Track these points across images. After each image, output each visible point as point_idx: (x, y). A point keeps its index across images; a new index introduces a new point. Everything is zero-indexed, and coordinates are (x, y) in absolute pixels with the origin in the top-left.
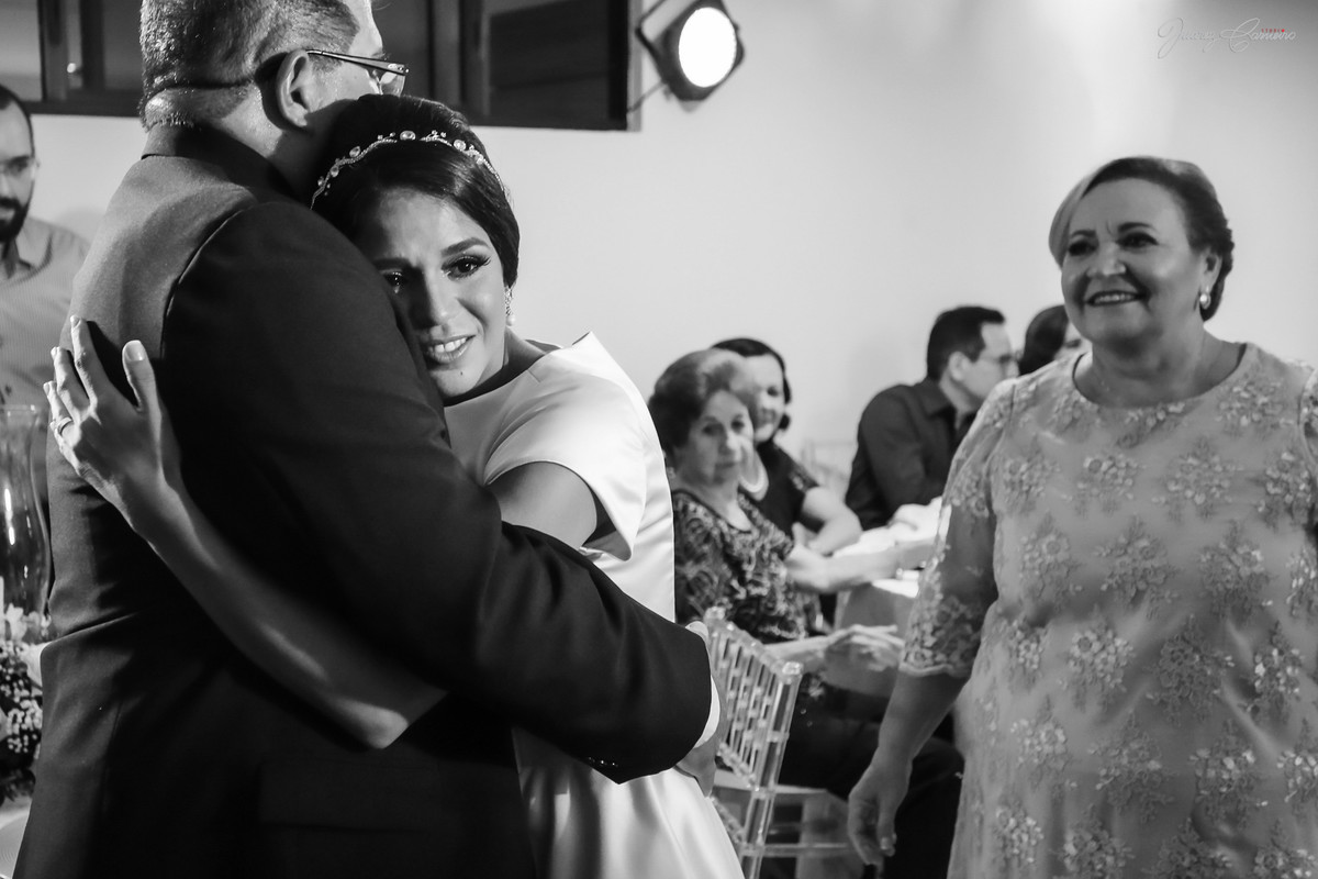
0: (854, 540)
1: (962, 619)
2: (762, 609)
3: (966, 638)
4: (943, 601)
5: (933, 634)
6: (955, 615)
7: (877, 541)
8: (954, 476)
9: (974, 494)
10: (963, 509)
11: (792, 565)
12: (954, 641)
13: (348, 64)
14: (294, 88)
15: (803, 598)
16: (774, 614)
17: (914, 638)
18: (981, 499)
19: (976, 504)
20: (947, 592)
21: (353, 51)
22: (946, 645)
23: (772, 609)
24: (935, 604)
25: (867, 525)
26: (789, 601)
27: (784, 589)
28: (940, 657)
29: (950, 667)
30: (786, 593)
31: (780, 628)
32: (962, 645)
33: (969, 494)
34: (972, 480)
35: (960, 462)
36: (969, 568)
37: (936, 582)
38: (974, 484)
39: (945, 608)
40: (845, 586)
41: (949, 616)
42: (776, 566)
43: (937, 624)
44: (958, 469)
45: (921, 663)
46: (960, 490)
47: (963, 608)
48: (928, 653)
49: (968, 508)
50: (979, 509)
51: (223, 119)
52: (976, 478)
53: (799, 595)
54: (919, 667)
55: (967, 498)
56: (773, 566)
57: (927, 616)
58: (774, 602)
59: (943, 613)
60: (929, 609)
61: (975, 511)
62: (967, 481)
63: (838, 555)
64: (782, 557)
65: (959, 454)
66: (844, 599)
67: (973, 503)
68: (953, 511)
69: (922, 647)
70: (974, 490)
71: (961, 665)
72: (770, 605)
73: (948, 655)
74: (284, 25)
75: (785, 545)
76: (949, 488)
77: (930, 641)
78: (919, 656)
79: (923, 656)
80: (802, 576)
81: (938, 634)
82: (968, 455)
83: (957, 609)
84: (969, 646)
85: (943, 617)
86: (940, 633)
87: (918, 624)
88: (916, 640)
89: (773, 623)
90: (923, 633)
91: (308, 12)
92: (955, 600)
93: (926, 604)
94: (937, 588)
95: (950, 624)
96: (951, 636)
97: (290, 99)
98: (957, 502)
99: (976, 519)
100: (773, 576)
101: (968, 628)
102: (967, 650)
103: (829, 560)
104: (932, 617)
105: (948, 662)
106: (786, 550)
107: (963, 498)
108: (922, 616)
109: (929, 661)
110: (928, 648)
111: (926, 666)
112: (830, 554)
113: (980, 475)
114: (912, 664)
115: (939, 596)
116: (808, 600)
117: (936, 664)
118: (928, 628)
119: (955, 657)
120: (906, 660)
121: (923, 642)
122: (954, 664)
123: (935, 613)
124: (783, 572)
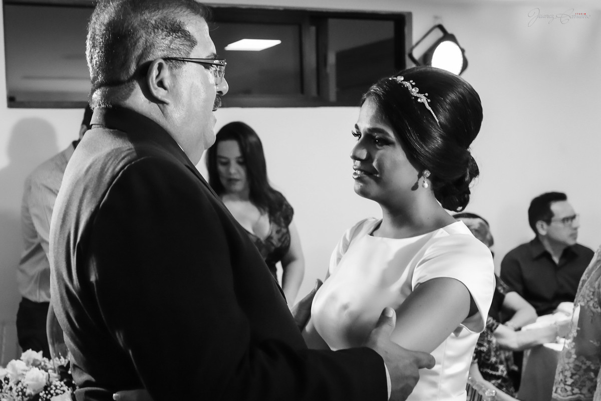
0: (533, 321)
1: (588, 369)
2: (482, 359)
3: (591, 380)
4: (576, 359)
5: (571, 377)
6: (584, 367)
7: (546, 321)
8: (580, 289)
9: (591, 299)
10: (586, 307)
11: (497, 336)
12: (584, 382)
13: (190, 63)
14: (158, 80)
15: (505, 353)
16: (489, 362)
17: (560, 380)
18: (596, 302)
19: (593, 304)
20: (579, 354)
21: (193, 55)
22: (579, 383)
23: (488, 360)
24: (572, 360)
25: (540, 313)
26: (497, 356)
27: (495, 349)
28: (576, 390)
29: (582, 396)
30: (496, 352)
31: (491, 370)
32: (589, 384)
33: (589, 299)
34: (590, 291)
35: (584, 281)
36: (591, 341)
37: (572, 348)
38: (591, 293)
39: (578, 363)
40: (528, 346)
41: (581, 367)
42: (491, 337)
43: (574, 372)
44: (582, 285)
45: (564, 394)
46: (583, 297)
47: (588, 363)
48: (569, 388)
49: (589, 307)
50: (594, 307)
51: (125, 102)
52: (592, 290)
53: (502, 352)
54: (564, 396)
55: (588, 301)
56: (489, 337)
57: (567, 367)
58: (490, 356)
59: (577, 366)
60: (568, 363)
61: (593, 309)
62: (587, 292)
63: (524, 329)
64: (492, 331)
65: (584, 277)
66: (528, 353)
67: (591, 304)
68: (581, 308)
69: (565, 384)
70: (592, 297)
71: (588, 395)
72: (487, 357)
73: (580, 390)
74: (150, 46)
75: (493, 325)
76: (578, 296)
77: (570, 381)
78: (563, 389)
79: (566, 389)
80: (503, 342)
81: (574, 377)
82: (588, 277)
83: (585, 364)
84: (592, 384)
85: (577, 368)
86: (576, 377)
87: (562, 372)
88: (561, 380)
89: (488, 368)
90: (566, 377)
91: (164, 37)
92: (583, 359)
93: (566, 361)
94: (573, 351)
95: (582, 372)
96: (582, 379)
97: (156, 86)
98: (583, 304)
99: (593, 313)
100: (489, 342)
101: (592, 374)
102: (592, 387)
103: (519, 332)
104: (570, 368)
105: (581, 394)
106: (494, 327)
107: (586, 301)
108: (564, 367)
109: (569, 393)
110: (569, 385)
111: (568, 396)
112: (519, 329)
113: (594, 288)
114: (560, 395)
115: (574, 356)
116: (507, 354)
117: (573, 394)
118: (568, 374)
119: (585, 391)
120: (556, 392)
121: (566, 381)
122: (584, 395)
123: (572, 365)
124: (494, 340)
